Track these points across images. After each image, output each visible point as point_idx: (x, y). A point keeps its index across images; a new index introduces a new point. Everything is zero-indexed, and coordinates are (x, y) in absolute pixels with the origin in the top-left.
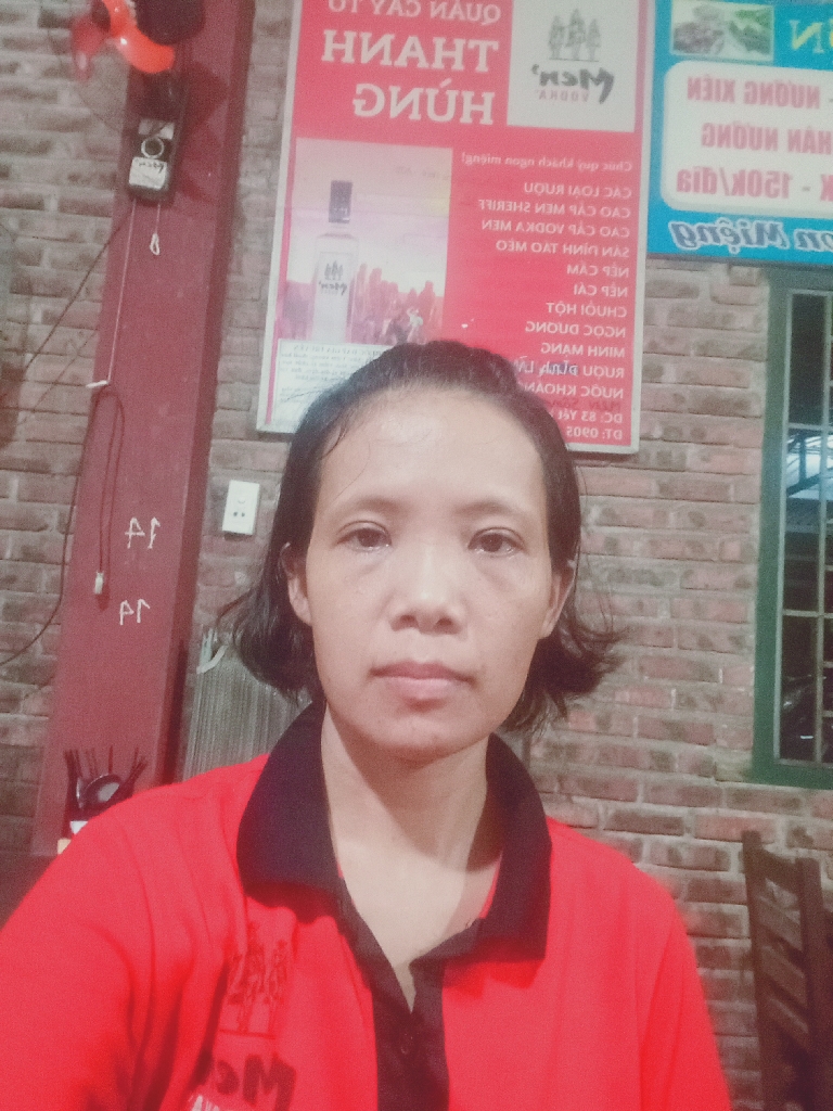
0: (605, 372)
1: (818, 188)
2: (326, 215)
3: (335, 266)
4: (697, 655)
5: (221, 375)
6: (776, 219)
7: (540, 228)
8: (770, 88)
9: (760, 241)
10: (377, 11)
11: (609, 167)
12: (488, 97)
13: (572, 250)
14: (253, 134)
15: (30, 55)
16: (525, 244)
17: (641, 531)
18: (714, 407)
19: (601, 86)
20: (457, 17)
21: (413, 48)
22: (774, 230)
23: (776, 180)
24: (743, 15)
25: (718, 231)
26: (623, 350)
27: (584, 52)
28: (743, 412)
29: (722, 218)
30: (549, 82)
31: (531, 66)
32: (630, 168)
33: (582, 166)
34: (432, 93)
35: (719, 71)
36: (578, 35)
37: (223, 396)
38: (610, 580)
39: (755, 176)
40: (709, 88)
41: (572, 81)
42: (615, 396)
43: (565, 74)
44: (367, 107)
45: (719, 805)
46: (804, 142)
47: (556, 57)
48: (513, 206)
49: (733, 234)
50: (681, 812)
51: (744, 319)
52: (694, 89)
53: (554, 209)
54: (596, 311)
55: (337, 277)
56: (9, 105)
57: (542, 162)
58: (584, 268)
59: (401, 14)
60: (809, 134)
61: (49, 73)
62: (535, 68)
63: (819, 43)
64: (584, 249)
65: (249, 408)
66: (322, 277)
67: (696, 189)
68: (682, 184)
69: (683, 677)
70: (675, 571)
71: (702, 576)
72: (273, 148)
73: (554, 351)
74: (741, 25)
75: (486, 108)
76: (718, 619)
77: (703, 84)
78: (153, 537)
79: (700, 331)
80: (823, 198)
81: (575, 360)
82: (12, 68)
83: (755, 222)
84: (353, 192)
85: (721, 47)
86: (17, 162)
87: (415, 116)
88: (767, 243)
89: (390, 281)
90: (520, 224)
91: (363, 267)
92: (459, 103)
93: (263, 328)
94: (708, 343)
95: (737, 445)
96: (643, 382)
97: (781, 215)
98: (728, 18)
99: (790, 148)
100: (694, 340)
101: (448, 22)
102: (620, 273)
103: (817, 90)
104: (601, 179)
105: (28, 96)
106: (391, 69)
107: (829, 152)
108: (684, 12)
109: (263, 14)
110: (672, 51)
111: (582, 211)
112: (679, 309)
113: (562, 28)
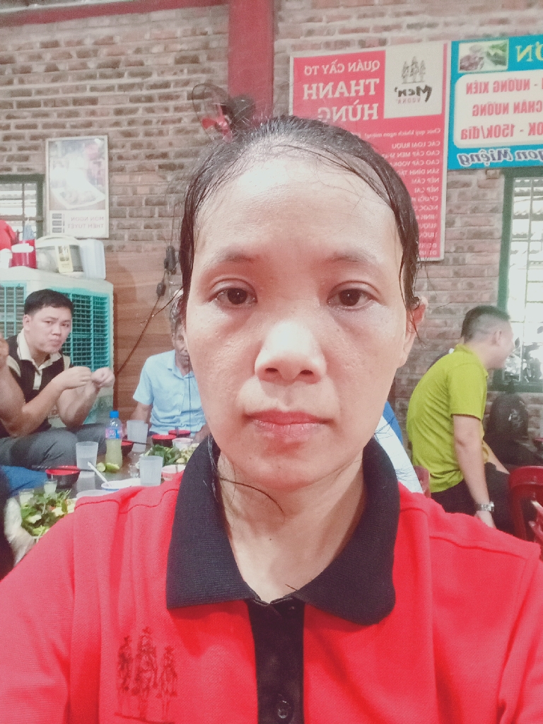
0: (429, 225)
1: (527, 129)
6: (507, 147)
8: (506, 82)
9: (499, 159)
10: (325, 72)
11: (430, 132)
12: (375, 106)
13: (413, 172)
15: (186, 114)
17: (446, 292)
18: (478, 235)
19: (426, 93)
20: (360, 69)
21: (342, 88)
22: (506, 152)
23: (508, 129)
25: (480, 156)
26: (436, 215)
28: (490, 237)
30: (402, 95)
31: (394, 88)
32: (440, 131)
33: (417, 133)
34: (350, 108)
35: (481, 78)
36: (416, 69)
39: (498, 128)
40: (476, 88)
41: (413, 93)
42: (433, 236)
43: (410, 90)
46: (521, 108)
47: (405, 83)
49: (487, 156)
51: (492, 195)
52: (469, 89)
53: (406, 155)
54: (425, 199)
56: (180, 137)
57: (400, 134)
58: (419, 180)
59: (336, 72)
60: (524, 104)
61: (194, 121)
62: (396, 89)
63: (530, 56)
64: (419, 172)
67: (470, 138)
68: (464, 136)
74: (492, 53)
75: (375, 112)
77: (473, 86)
79: (472, 202)
80: (529, 134)
82: (180, 120)
83: (497, 150)
85: (482, 65)
86: (186, 161)
87: (344, 119)
88: (503, 159)
92: (363, 110)
94: (475, 207)
95: (488, 251)
96: (446, 227)
97: (509, 145)
98: (486, 50)
99: (515, 112)
100: (469, 206)
101: (356, 73)
102: (436, 180)
103: (528, 81)
104: (427, 138)
105: (187, 132)
106: (333, 99)
107: (533, 111)
108: (464, 50)
109: (278, 79)
110: (459, 71)
111: (418, 154)
112: (463, 193)
113: (408, 67)
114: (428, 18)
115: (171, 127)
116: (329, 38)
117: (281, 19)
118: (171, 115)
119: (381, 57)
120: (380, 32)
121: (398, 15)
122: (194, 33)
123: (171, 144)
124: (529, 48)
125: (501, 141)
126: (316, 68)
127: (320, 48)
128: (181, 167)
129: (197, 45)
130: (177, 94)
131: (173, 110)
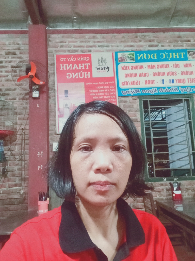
1: (144, 82)
2: (64, 96)
3: (67, 104)
5: (49, 125)
6: (138, 88)
7: (100, 94)
8: (135, 66)
9: (136, 92)
10: (69, 60)
11: (110, 83)
12: (89, 73)
13: (106, 97)
14: (50, 83)
15: (10, 74)
16: (98, 97)
19: (107, 69)
20: (82, 60)
21: (76, 66)
23: (138, 82)
24: (129, 54)
25: (129, 92)
27: (104, 64)
28: (137, 121)
29: (129, 89)
30: (99, 69)
31: (95, 67)
32: (114, 82)
33: (106, 83)
34: (80, 73)
35: (127, 65)
36: (103, 61)
37: (50, 128)
39: (134, 82)
40: (125, 68)
41: (103, 69)
43: (101, 68)
44: (69, 77)
46: (142, 75)
47: (99, 65)
48: (95, 91)
49: (132, 92)
51: (135, 105)
52: (123, 68)
53: (102, 91)
55: (67, 106)
56: (8, 82)
57: (99, 83)
58: (108, 100)
59: (73, 60)
60: (142, 74)
61: (14, 76)
62: (96, 67)
63: (142, 58)
64: (108, 97)
65: (55, 130)
66: (65, 106)
67: (125, 85)
68: (123, 84)
72: (54, 85)
74: (129, 56)
75: (89, 75)
77: (124, 67)
78: (42, 154)
80: (145, 84)
82: (7, 76)
83: (135, 89)
84: (68, 91)
85: (126, 60)
86: (10, 92)
87: (77, 77)
88: (137, 92)
89: (76, 106)
90: (97, 94)
91: (71, 104)
92: (84, 74)
93: (56, 116)
94: (130, 110)
98: (127, 55)
99: (139, 76)
100: (128, 110)
102: (114, 100)
103: (143, 66)
104: (109, 85)
105: (11, 81)
106: (73, 70)
107: (146, 76)
108: (120, 55)
109: (49, 62)
110: (118, 62)
111: (107, 90)
112: (125, 105)
113: (100, 60)
114: (105, 44)
115: (3, 79)
116: (69, 49)
117: (50, 41)
118: (3, 74)
119: (90, 56)
120: (88, 48)
121: (95, 42)
122: (14, 43)
123: (3, 85)
124: (142, 55)
125: (136, 86)
126: (65, 59)
127: (66, 52)
128: (8, 94)
129: (15, 48)
130: (6, 66)
131: (4, 72)
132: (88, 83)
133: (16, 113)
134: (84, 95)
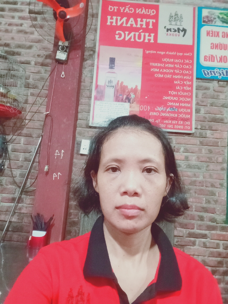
0: (185, 110)
2: (108, 67)
3: (111, 81)
4: (210, 189)
5: (79, 110)
7: (167, 71)
9: (227, 75)
10: (122, 11)
11: (185, 54)
12: (153, 35)
13: (176, 77)
14: (88, 44)
15: (26, 21)
16: (163, 75)
17: (194, 154)
18: (215, 120)
19: (183, 32)
20: (144, 13)
21: (132, 22)
24: (221, 14)
25: (215, 72)
26: (190, 104)
27: (178, 23)
28: (222, 122)
29: (216, 69)
30: (169, 31)
32: (191, 55)
33: (178, 54)
34: (137, 34)
35: (215, 29)
36: (177, 18)
37: (80, 116)
38: (186, 167)
39: (225, 57)
40: (212, 33)
41: (175, 31)
42: (188, 117)
43: (173, 29)
44: (119, 38)
45: (217, 231)
47: (171, 24)
48: (159, 65)
49: (219, 73)
50: (207, 232)
51: (222, 96)
52: (208, 34)
53: (171, 66)
54: (182, 93)
55: (111, 84)
56: (21, 35)
57: (167, 53)
58: (179, 82)
59: (128, 12)
61: (31, 27)
62: (165, 27)
64: (179, 77)
65: (87, 120)
66: (107, 84)
67: (209, 61)
68: (205, 59)
69: (207, 195)
70: (205, 165)
71: (212, 166)
72: (94, 48)
73: (171, 104)
74: (221, 16)
75: (152, 38)
76: (216, 179)
78: (62, 155)
79: (211, 99)
81: (176, 107)
82: (21, 25)
83: (226, 70)
84: (115, 61)
85: (215, 22)
86: (23, 51)
87: (132, 40)
89: (126, 85)
90: (161, 70)
91: (118, 81)
92: (145, 36)
93: (91, 98)
94: (212, 103)
95: (221, 131)
96: (195, 113)
98: (217, 14)
100: (209, 102)
101: (141, 14)
102: (188, 83)
104: (183, 58)
105: (26, 33)
106: (126, 27)
108: (205, 13)
109: (91, 11)
110: (203, 23)
111: (178, 66)
112: (205, 93)
113: (172, 16)
115: (15, 28)
118: (16, 21)
119: (157, 8)
123: (13, 38)
125: (227, 65)
126: (116, 8)
128: (19, 54)
130: (22, 9)
131: (18, 18)
132: (149, 52)
133: (28, 84)
134: (141, 69)
